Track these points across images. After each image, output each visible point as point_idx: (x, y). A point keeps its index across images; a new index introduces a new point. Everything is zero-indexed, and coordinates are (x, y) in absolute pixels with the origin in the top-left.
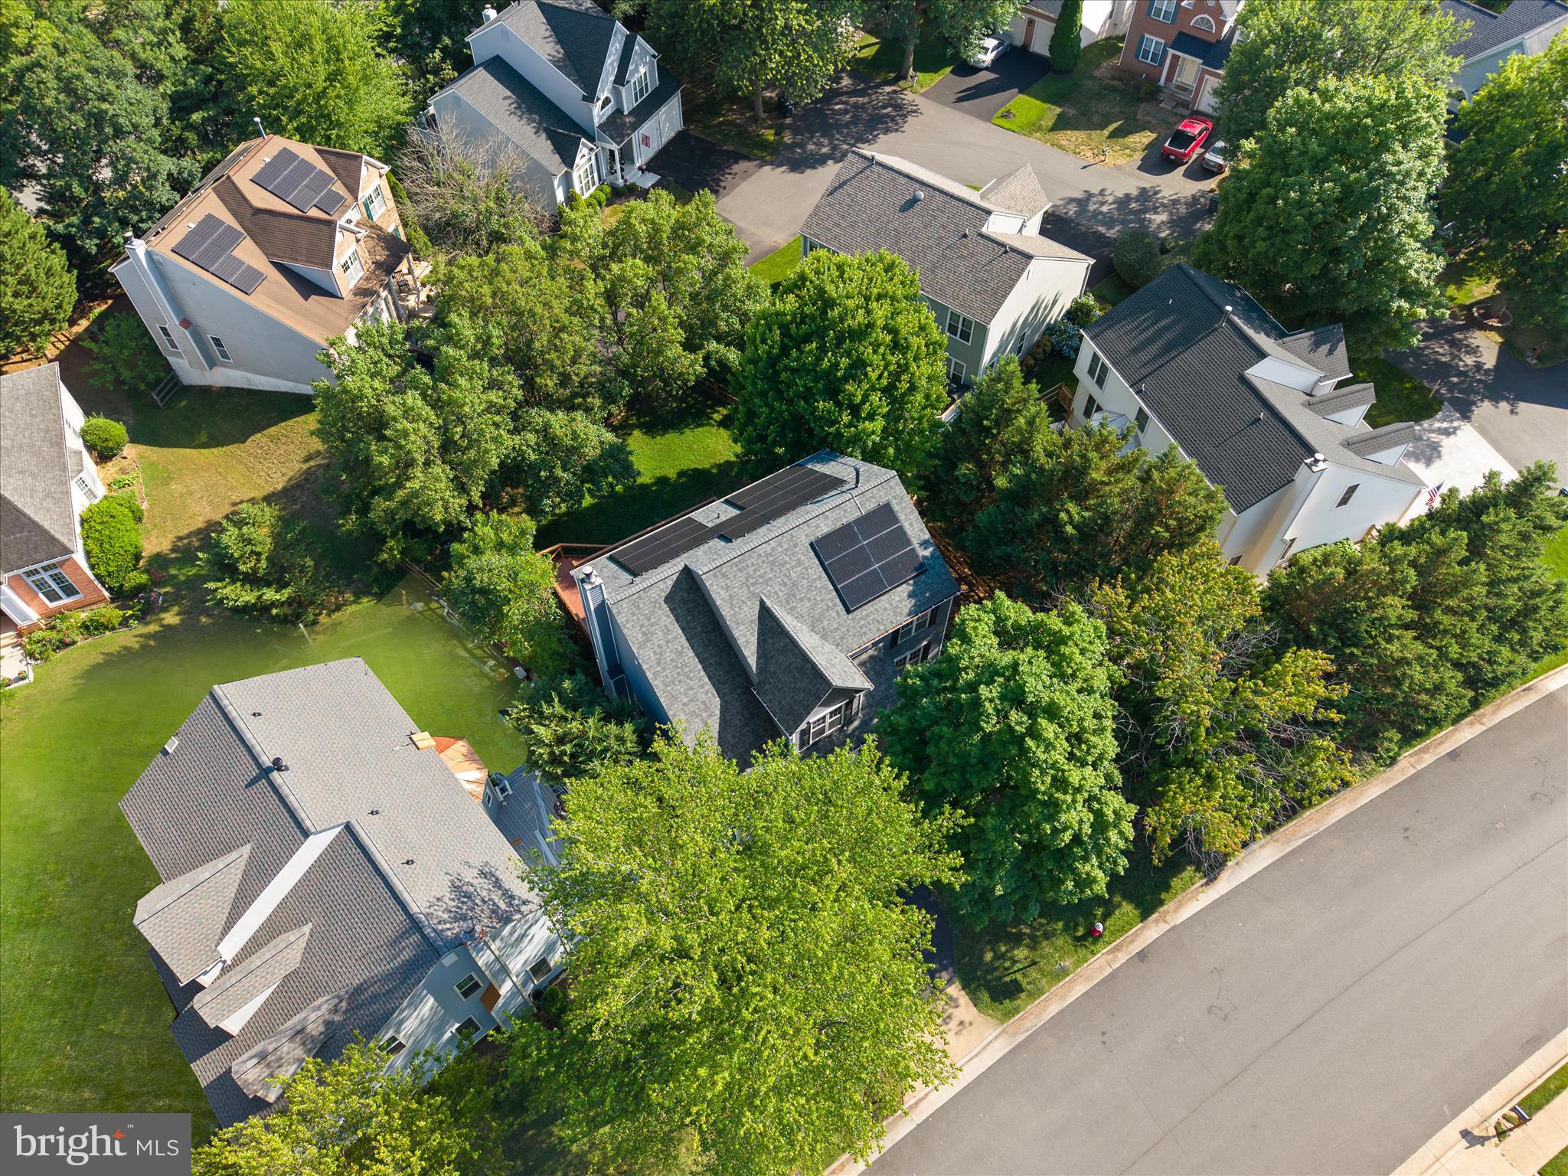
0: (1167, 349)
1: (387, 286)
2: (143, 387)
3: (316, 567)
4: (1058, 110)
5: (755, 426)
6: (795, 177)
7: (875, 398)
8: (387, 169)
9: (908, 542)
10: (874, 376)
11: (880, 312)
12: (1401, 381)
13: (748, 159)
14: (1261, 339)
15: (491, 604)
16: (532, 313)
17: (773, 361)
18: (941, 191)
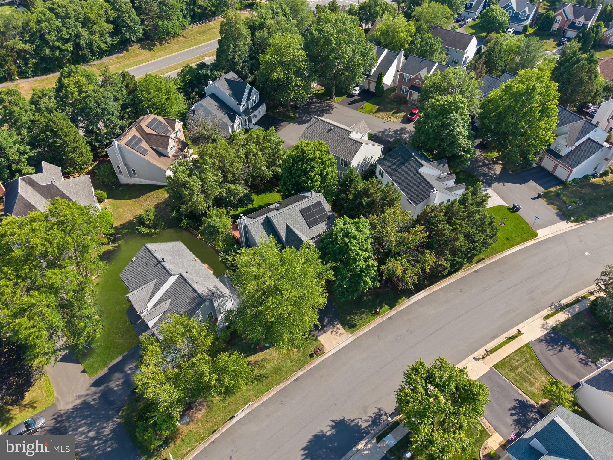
0: (398, 166)
1: (181, 155)
2: (110, 183)
3: (165, 225)
4: (378, 107)
5: (286, 186)
6: (300, 126)
7: (317, 176)
8: (182, 123)
9: (325, 211)
10: (316, 170)
11: (318, 154)
12: (472, 178)
13: (285, 121)
14: (423, 162)
15: (215, 230)
16: (226, 157)
17: (290, 168)
18: (338, 127)
